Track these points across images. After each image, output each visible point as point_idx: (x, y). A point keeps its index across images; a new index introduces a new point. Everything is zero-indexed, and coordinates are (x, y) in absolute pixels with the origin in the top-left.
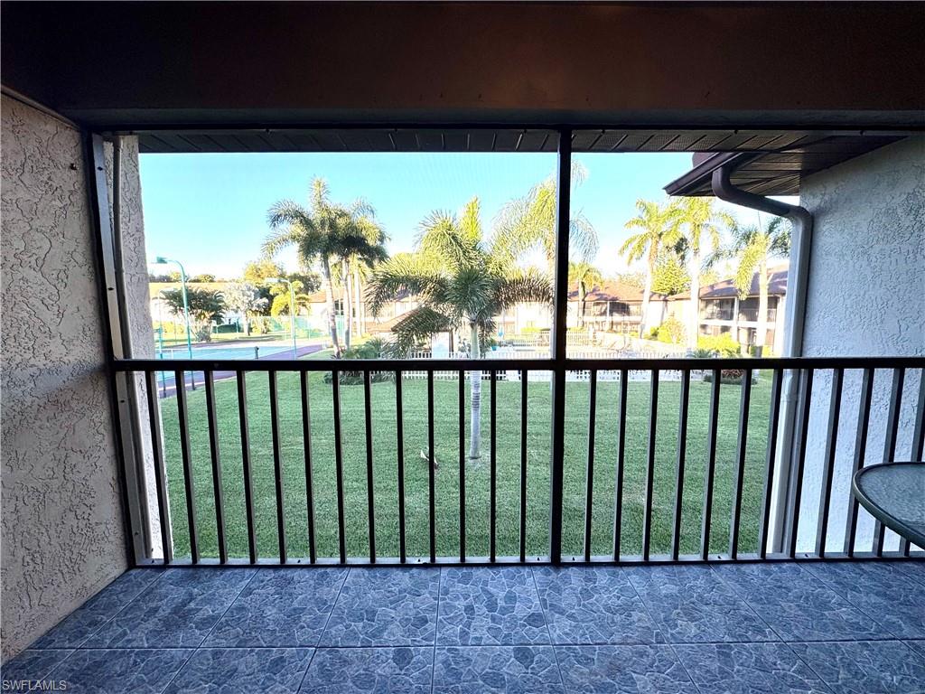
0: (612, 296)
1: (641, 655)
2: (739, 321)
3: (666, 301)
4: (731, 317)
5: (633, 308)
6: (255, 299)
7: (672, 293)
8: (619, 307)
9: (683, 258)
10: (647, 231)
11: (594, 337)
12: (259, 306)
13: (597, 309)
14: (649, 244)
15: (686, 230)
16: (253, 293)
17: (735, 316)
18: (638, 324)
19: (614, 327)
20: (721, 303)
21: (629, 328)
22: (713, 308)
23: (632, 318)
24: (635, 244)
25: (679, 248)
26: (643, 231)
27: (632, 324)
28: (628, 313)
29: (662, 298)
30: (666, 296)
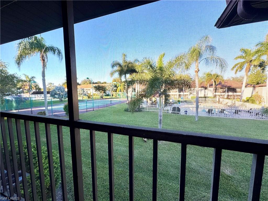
0: (229, 85)
3: (255, 87)
5: (238, 90)
6: (114, 87)
7: (258, 84)
8: (232, 89)
9: (263, 69)
10: (245, 60)
12: (114, 90)
13: (221, 90)
16: (113, 86)
18: (240, 96)
19: (229, 97)
21: (236, 97)
23: (237, 94)
24: (239, 65)
25: (261, 66)
28: (236, 92)
29: (253, 86)
30: (254, 85)
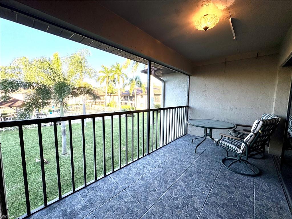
1: (172, 158)
2: (129, 101)
4: (127, 100)
5: (101, 98)
7: (111, 93)
8: (97, 97)
9: (115, 83)
10: (105, 75)
11: (92, 107)
14: (106, 79)
15: (116, 76)
17: (128, 100)
18: (103, 102)
19: (96, 103)
20: (125, 97)
21: (101, 104)
22: (123, 98)
23: (102, 101)
24: (102, 78)
25: (114, 81)
26: (104, 75)
27: (101, 102)
29: (109, 95)
